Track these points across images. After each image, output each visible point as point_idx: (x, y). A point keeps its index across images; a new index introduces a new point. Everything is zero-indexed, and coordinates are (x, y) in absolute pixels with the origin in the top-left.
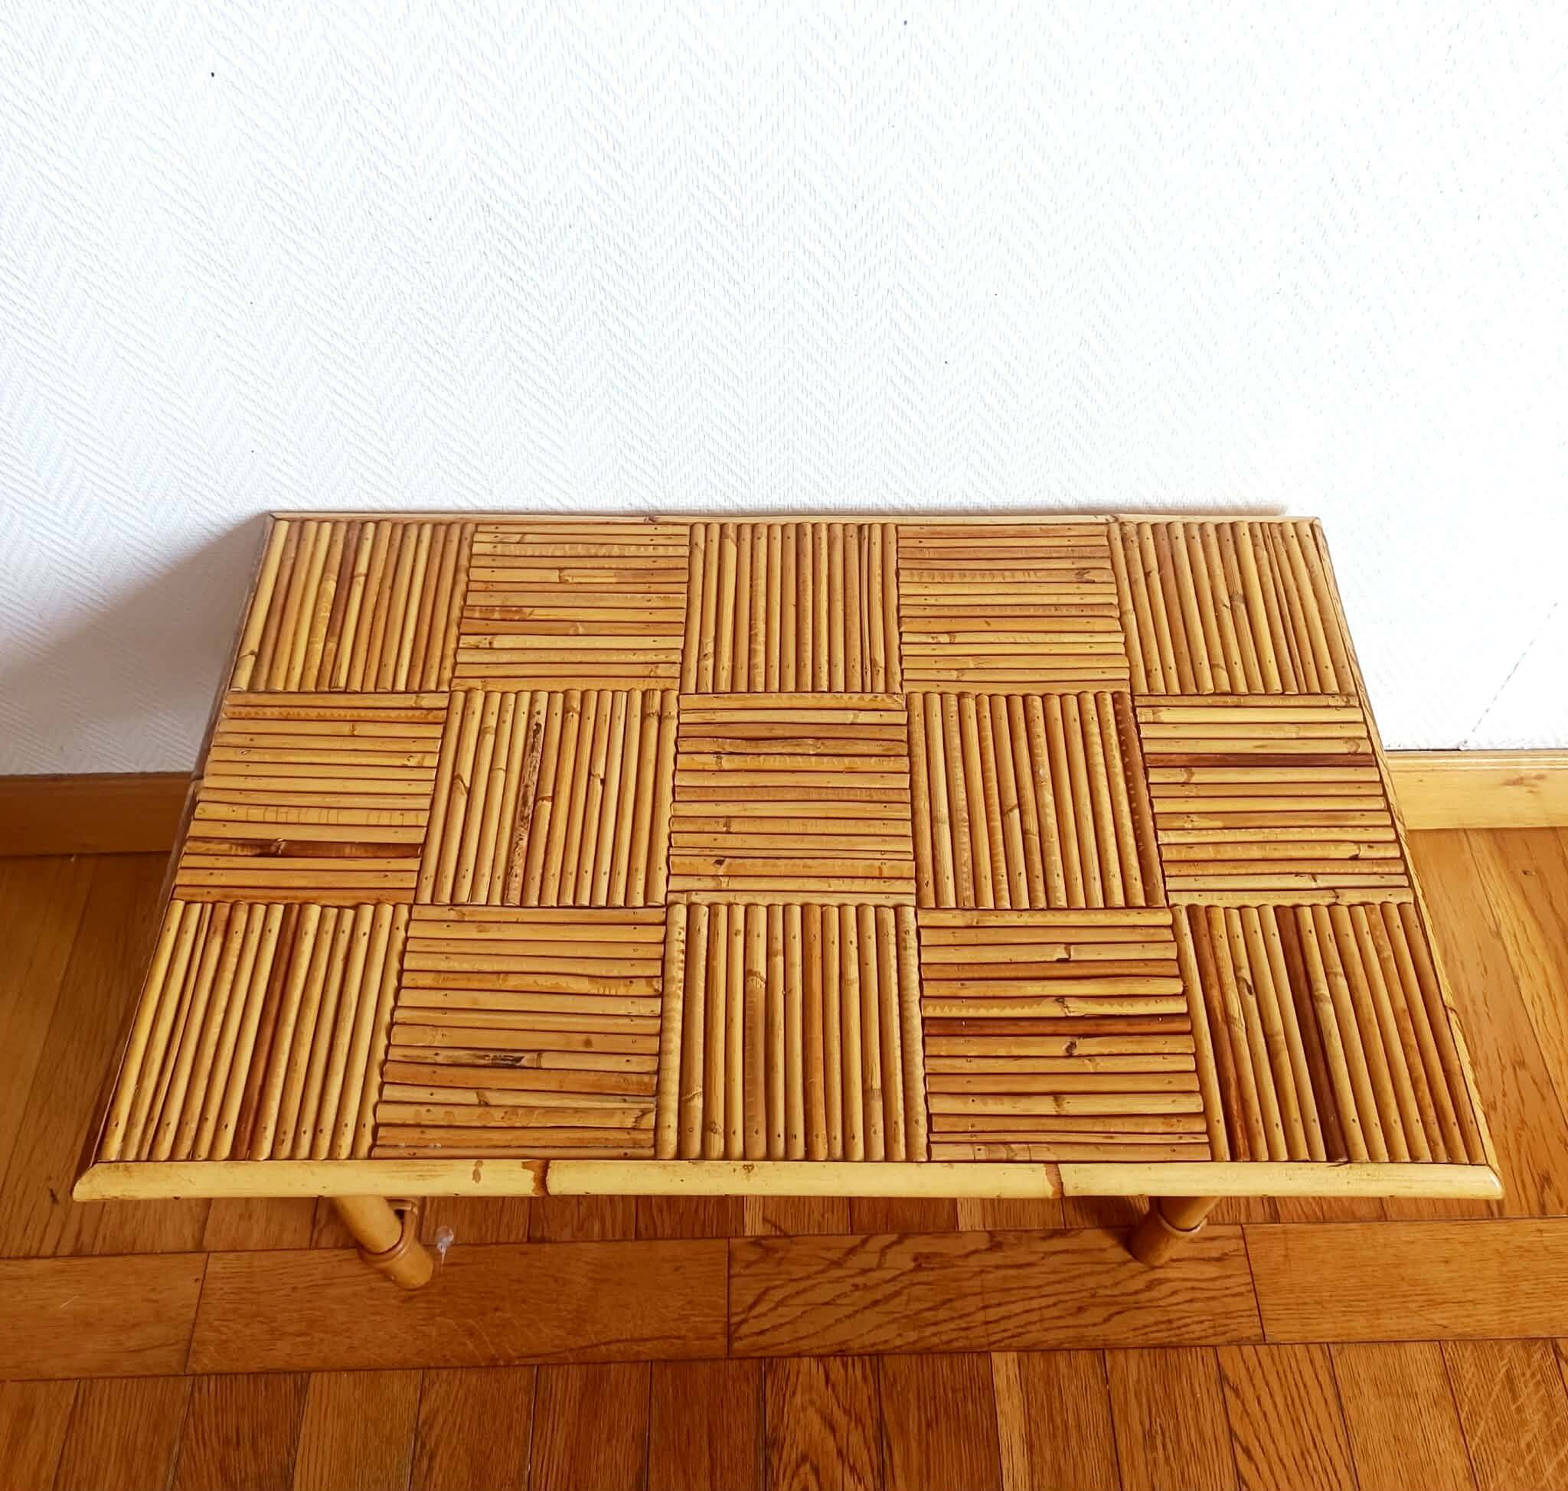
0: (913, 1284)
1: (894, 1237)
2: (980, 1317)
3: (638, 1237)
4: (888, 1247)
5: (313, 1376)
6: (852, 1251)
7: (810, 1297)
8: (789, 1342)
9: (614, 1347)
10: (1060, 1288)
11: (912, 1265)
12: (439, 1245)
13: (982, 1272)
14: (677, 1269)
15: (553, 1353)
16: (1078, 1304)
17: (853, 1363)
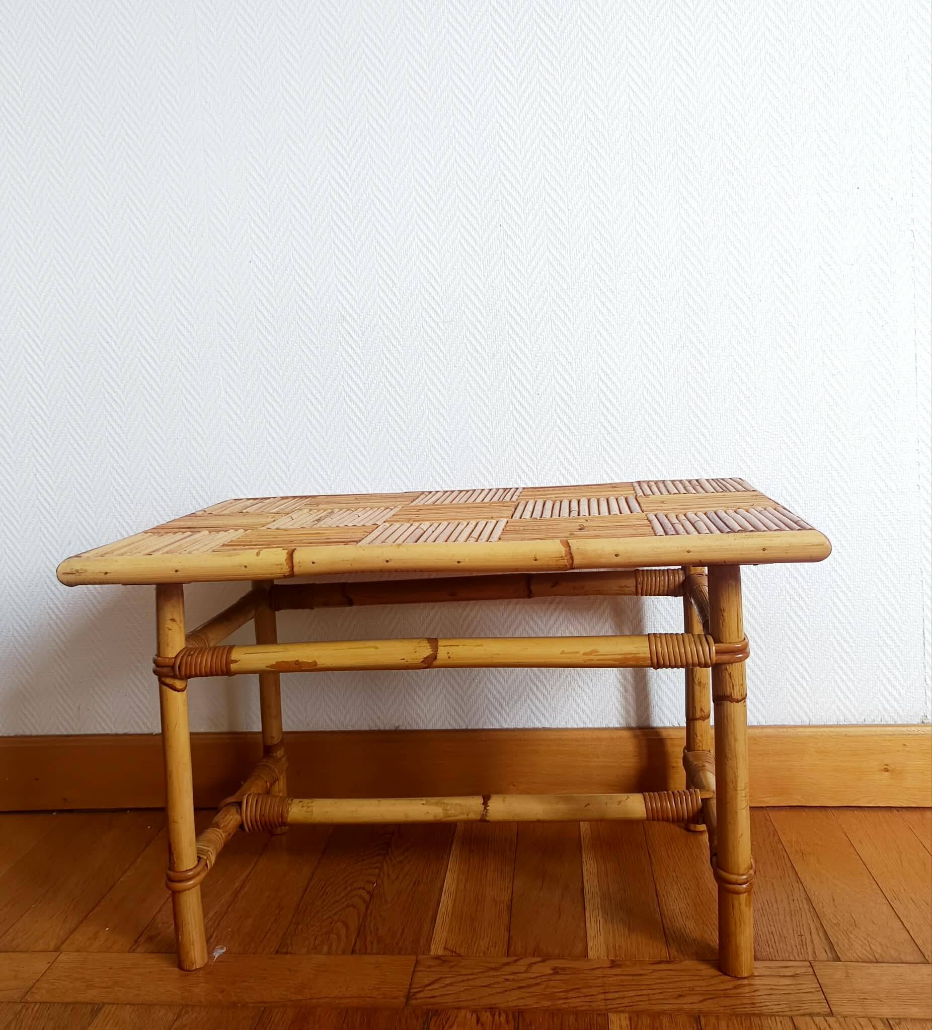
0: (551, 980)
1: (539, 959)
2: (602, 997)
3: (353, 952)
4: (534, 963)
5: (106, 1006)
6: (507, 964)
7: (471, 983)
8: (452, 1002)
9: (321, 1001)
10: (665, 986)
11: (551, 972)
12: (214, 954)
13: (603, 977)
14: (378, 967)
15: (279, 1002)
16: (680, 993)
17: (500, 1014)
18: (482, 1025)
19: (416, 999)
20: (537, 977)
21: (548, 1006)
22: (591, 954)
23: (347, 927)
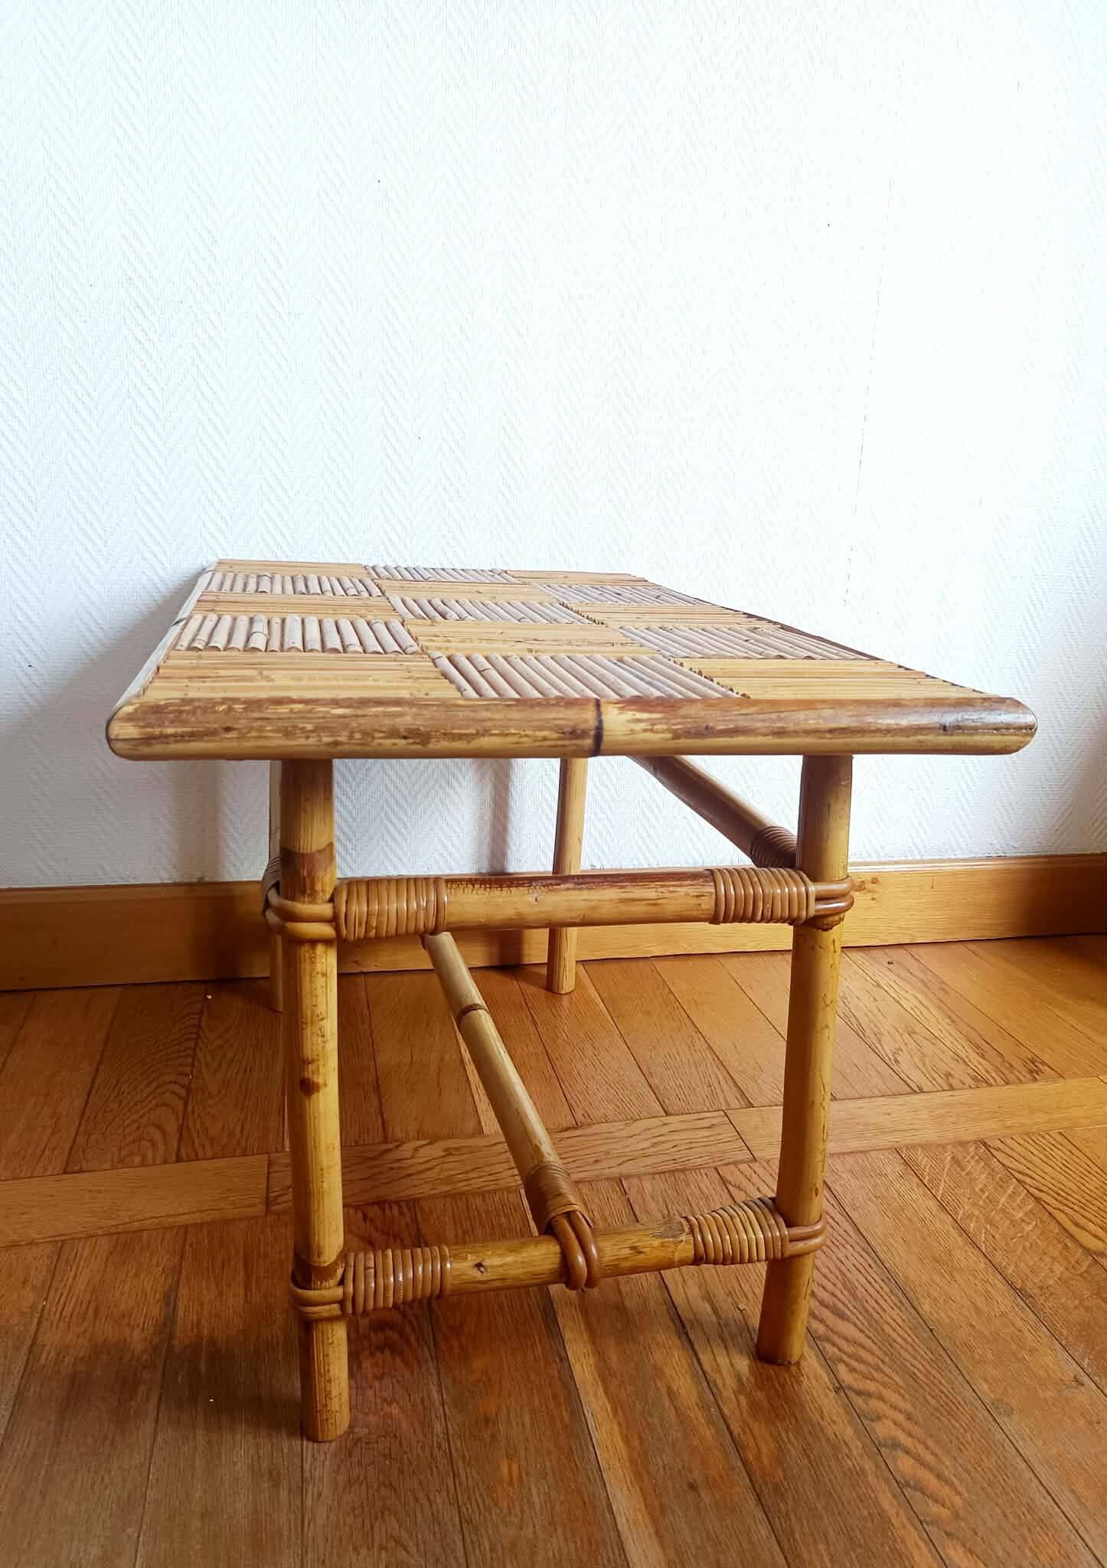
0: (446, 1163)
1: (426, 1142)
4: (422, 1147)
9: (147, 1222)
14: (218, 1173)
15: (83, 1231)
17: (391, 1207)
18: (371, 1221)
19: (279, 1204)
20: (427, 1161)
21: (448, 1191)
22: (486, 1130)
23: (164, 1132)
